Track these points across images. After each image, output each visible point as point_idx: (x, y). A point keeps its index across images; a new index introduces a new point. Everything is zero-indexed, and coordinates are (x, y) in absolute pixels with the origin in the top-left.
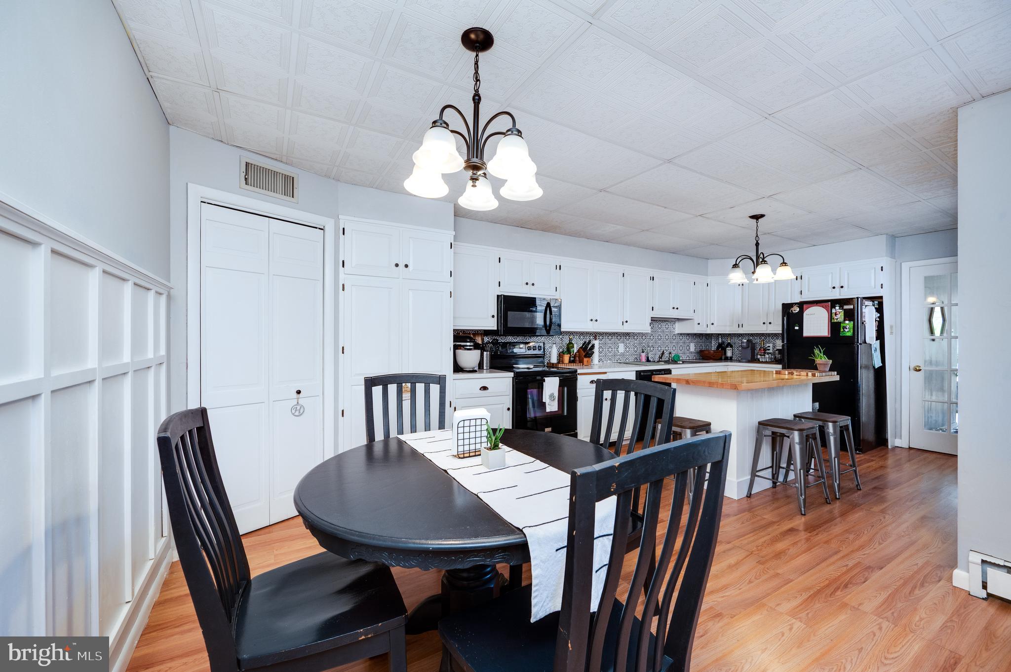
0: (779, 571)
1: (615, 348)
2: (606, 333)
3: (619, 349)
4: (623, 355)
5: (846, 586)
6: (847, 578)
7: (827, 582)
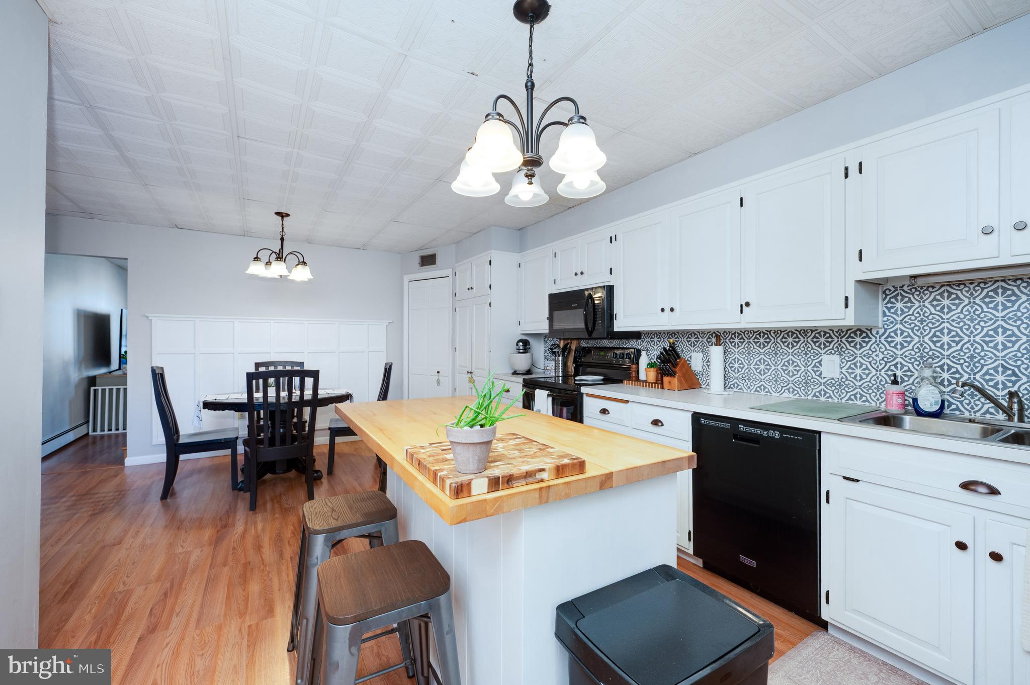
0: (226, 568)
1: (807, 366)
2: (778, 332)
3: (822, 369)
4: (839, 384)
5: (166, 594)
6: (170, 602)
7: (183, 587)
